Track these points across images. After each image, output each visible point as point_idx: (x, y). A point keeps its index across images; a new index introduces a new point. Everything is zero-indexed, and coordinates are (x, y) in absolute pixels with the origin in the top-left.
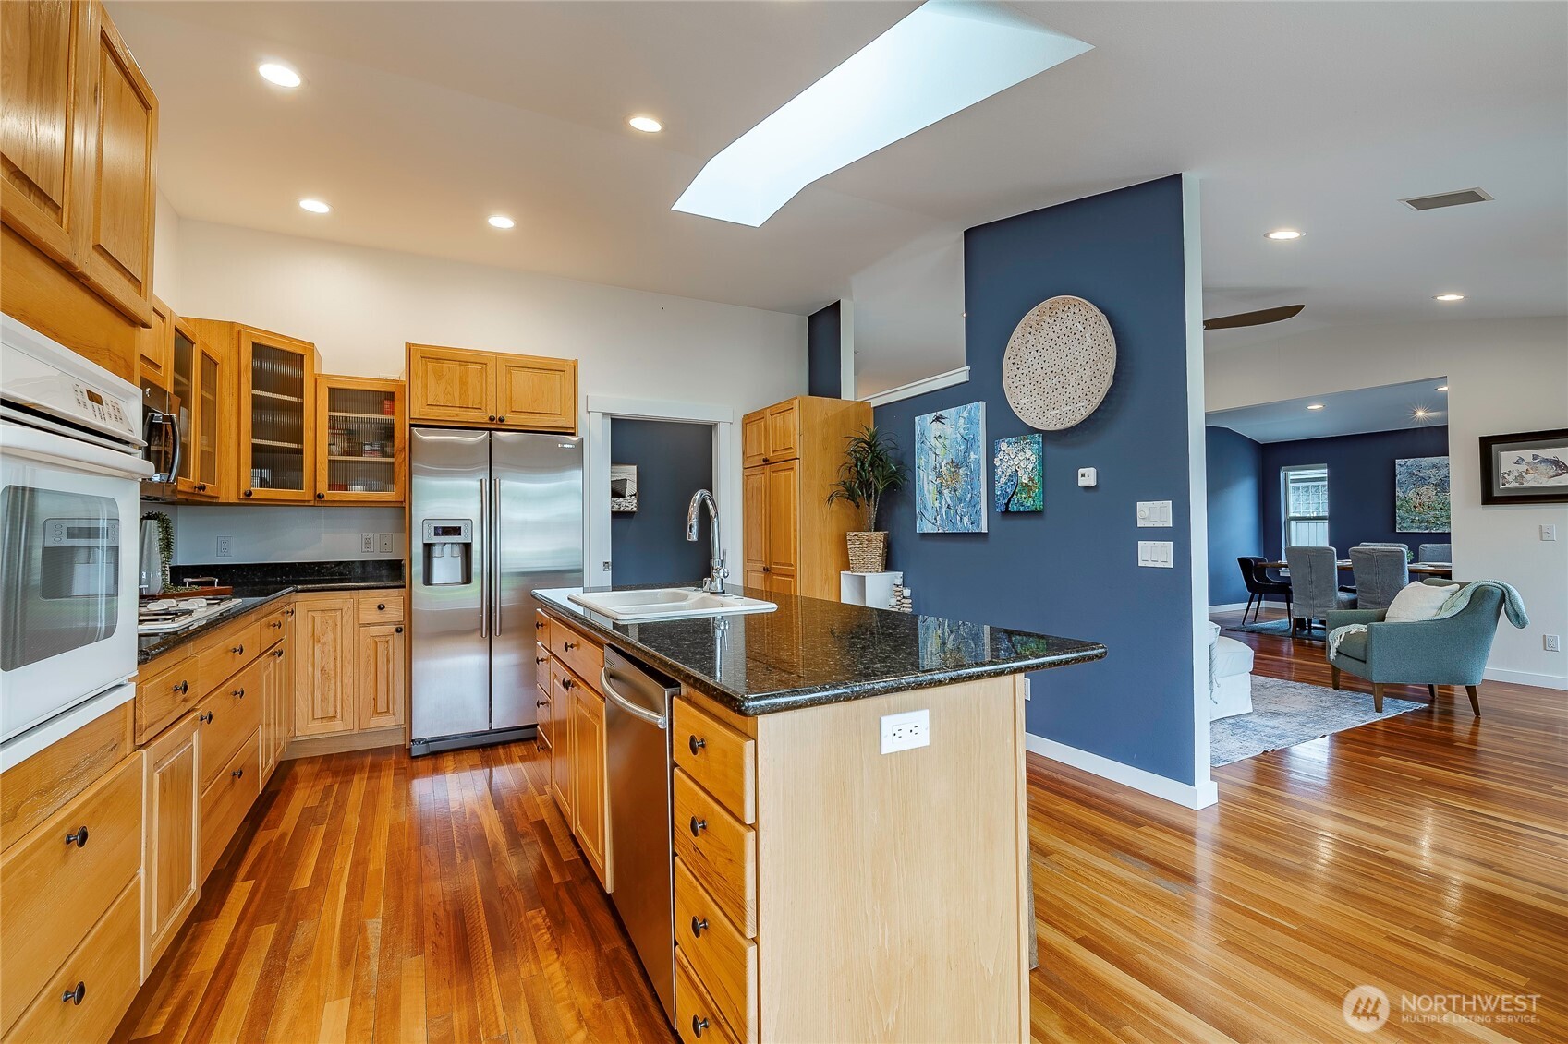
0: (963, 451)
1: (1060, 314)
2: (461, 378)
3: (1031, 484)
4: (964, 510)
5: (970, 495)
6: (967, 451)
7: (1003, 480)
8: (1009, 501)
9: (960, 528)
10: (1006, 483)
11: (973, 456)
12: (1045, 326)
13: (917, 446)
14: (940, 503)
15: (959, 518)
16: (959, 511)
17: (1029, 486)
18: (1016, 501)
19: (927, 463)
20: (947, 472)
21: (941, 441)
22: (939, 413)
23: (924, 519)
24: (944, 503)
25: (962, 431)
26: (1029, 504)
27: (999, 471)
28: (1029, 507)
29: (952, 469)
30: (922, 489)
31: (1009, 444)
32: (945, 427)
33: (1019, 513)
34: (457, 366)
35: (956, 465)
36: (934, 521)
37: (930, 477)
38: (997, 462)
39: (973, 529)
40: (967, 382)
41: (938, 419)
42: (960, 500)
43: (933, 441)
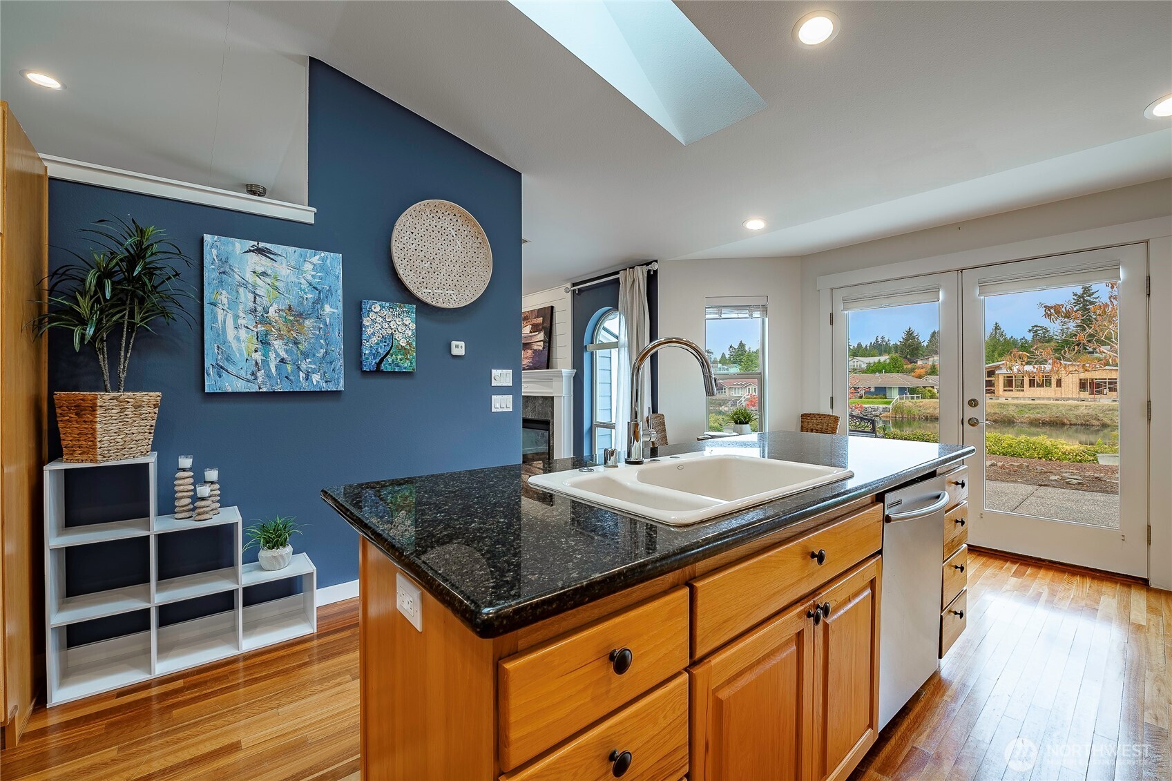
0: (312, 301)
3: (408, 347)
4: (313, 366)
5: (323, 351)
6: (318, 302)
7: (375, 340)
8: (382, 360)
9: (305, 386)
10: (377, 344)
11: (328, 309)
13: (210, 274)
14: (266, 355)
15: (302, 375)
16: (303, 366)
17: (405, 349)
18: (390, 361)
19: (234, 303)
20: (281, 321)
21: (268, 280)
22: (262, 245)
23: (224, 374)
24: (272, 356)
25: (309, 278)
26: (406, 365)
27: (369, 331)
28: (405, 368)
29: (292, 318)
30: (221, 335)
31: (382, 307)
32: (275, 264)
33: (394, 373)
35: (296, 315)
36: (249, 377)
37: (241, 321)
38: (366, 321)
39: (332, 387)
40: (311, 225)
41: (260, 251)
42: (305, 355)
43: (250, 277)
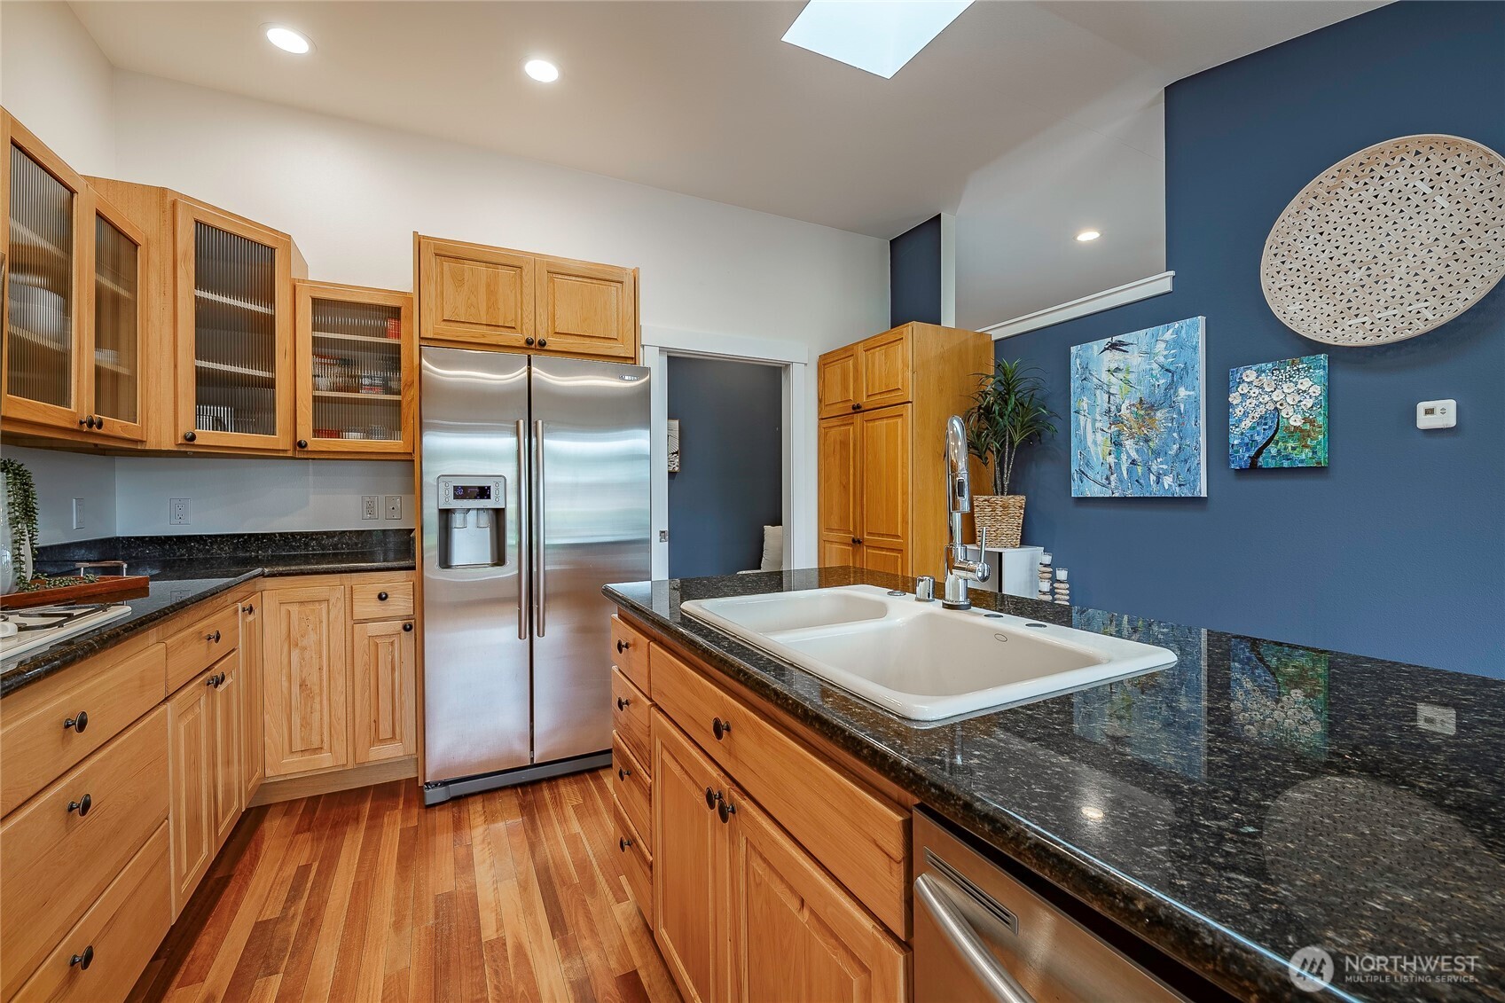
0: (1163, 388)
1: (1380, 171)
2: (488, 285)
3: (1308, 427)
4: (1165, 467)
5: (1176, 447)
6: (1172, 386)
7: (1247, 423)
8: (1259, 453)
9: (1155, 491)
10: (1252, 428)
11: (1182, 392)
12: (1344, 194)
13: (1075, 384)
14: (1118, 458)
15: (1153, 478)
16: (1154, 468)
17: (1302, 431)
18: (1274, 451)
19: (1092, 406)
20: (1132, 417)
21: (1120, 375)
22: (1115, 338)
23: (1085, 479)
24: (1124, 457)
25: (1161, 359)
26: (1304, 456)
27: (1239, 411)
28: (1302, 461)
29: (1142, 412)
30: (1083, 440)
31: (1260, 372)
32: (1127, 355)
33: (1279, 471)
34: (482, 268)
35: (1147, 407)
36: (1104, 481)
37: (1098, 425)
38: (1234, 398)
39: (1186, 492)
40: (1169, 293)
41: (1113, 346)
42: (1157, 454)
43: (1105, 377)
